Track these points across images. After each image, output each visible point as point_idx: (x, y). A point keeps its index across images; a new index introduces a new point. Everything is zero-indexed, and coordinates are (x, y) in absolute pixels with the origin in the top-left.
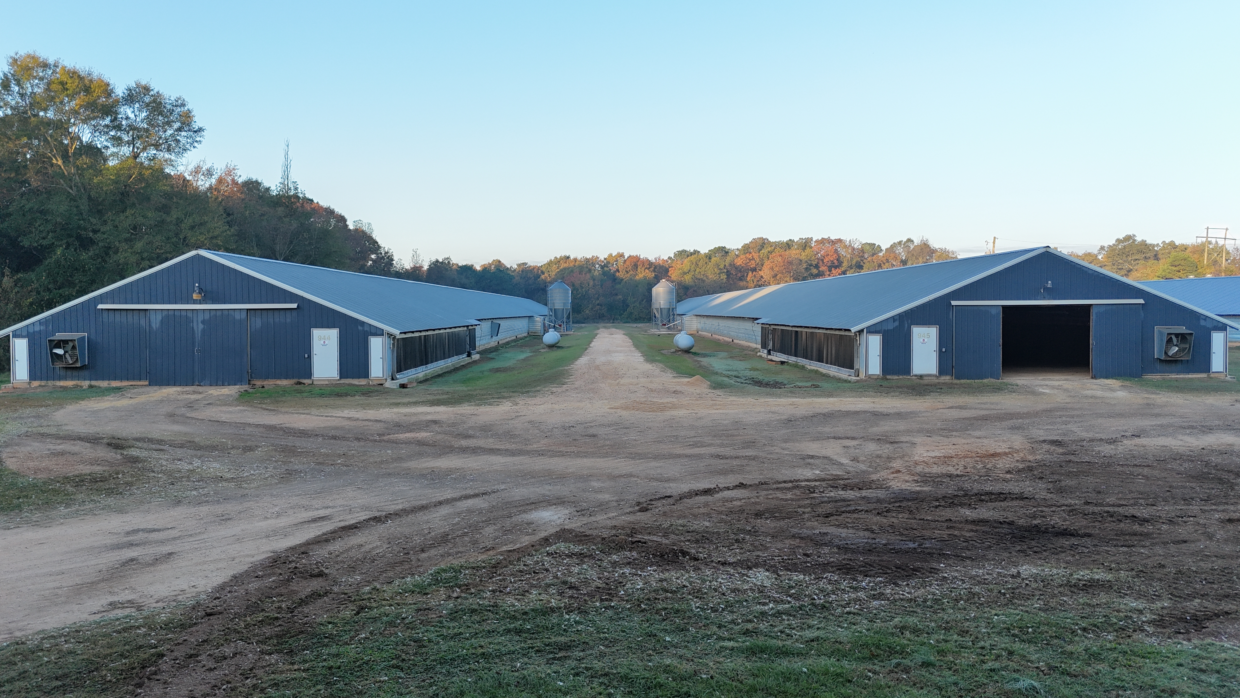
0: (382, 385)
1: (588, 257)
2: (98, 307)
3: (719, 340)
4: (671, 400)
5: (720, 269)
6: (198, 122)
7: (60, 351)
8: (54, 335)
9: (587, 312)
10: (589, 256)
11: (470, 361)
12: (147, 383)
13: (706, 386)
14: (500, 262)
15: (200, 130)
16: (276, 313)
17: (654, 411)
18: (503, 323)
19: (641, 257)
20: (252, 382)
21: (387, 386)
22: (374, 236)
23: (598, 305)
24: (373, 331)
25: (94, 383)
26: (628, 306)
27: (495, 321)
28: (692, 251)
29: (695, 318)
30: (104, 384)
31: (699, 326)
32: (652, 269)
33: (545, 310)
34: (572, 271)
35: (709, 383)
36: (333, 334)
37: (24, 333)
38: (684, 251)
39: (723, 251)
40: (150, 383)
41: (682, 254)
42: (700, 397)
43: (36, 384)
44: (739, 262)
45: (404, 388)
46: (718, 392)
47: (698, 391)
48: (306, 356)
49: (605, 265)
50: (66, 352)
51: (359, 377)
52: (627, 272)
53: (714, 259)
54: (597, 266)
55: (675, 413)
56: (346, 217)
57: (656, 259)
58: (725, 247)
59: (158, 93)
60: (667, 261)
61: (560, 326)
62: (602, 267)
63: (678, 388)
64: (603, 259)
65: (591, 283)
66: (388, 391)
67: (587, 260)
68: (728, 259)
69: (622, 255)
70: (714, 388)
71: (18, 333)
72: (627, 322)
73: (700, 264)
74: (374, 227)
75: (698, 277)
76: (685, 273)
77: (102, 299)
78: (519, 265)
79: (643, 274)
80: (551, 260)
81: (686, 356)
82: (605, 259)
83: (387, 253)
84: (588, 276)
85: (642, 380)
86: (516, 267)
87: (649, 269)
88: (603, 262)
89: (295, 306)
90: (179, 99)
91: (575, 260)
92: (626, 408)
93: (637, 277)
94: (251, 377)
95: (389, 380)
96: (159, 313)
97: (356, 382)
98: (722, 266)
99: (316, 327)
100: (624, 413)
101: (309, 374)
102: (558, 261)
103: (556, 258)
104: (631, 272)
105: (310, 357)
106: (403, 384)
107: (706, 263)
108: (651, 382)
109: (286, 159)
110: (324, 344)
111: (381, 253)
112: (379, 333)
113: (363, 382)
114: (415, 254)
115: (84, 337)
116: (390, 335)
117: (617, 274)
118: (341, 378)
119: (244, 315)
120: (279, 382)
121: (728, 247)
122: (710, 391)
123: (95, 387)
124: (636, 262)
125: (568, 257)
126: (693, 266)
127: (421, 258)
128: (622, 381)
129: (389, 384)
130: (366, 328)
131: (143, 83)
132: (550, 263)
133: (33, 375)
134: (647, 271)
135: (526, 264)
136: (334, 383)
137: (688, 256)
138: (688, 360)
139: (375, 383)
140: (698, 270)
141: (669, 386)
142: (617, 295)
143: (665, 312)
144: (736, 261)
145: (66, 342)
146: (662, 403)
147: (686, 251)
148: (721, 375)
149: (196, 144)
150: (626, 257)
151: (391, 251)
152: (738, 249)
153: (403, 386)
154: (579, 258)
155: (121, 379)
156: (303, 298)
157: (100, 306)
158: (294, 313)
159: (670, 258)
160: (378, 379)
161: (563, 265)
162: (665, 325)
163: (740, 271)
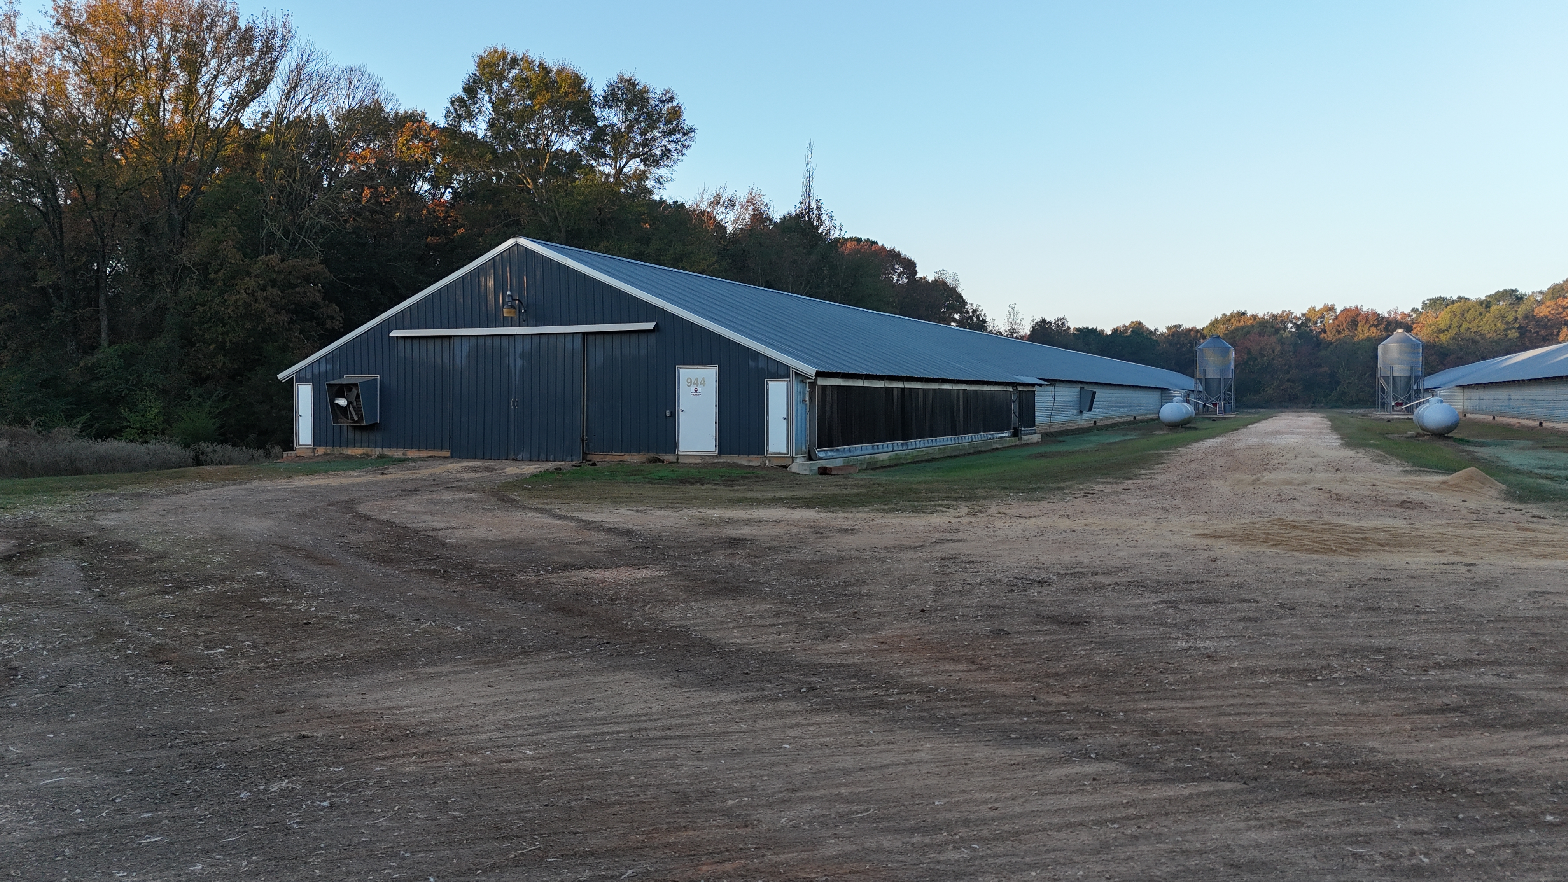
0: (785, 467)
1: (1275, 313)
2: (391, 335)
3: (1509, 424)
4: (1390, 522)
5: (1507, 323)
6: (688, 119)
7: (342, 402)
8: (341, 377)
9: (1270, 391)
10: (1277, 311)
11: (1018, 443)
12: (448, 454)
13: (1494, 492)
14: (1140, 323)
15: (692, 130)
16: (625, 338)
17: (1328, 551)
18: (1101, 393)
19: (1365, 309)
20: (589, 457)
21: (794, 470)
22: (959, 290)
23: (1288, 380)
24: (773, 368)
25: (387, 452)
26: (1338, 383)
27: (1087, 387)
28: (1455, 298)
29: (1459, 393)
30: (398, 453)
31: (1468, 405)
32: (1382, 327)
33: (1190, 383)
34: (1248, 333)
35: (1504, 487)
36: (709, 374)
37: (309, 376)
38: (1441, 299)
39: (1513, 297)
40: (452, 454)
41: (1437, 303)
42: (1479, 518)
43: (321, 450)
44: (1543, 311)
45: (826, 474)
46: (1534, 509)
47: (1473, 504)
48: (668, 413)
49: (1304, 326)
50: (349, 403)
51: (749, 453)
52: (1339, 332)
53: (1494, 308)
54: (1290, 325)
55: (1394, 559)
56: (916, 261)
57: (1389, 313)
58: (1516, 291)
59: (645, 87)
60: (1409, 316)
61: (1215, 405)
62: (1298, 327)
63: (1415, 496)
64: (1299, 315)
65: (1278, 348)
66: (796, 480)
67: (1274, 317)
68: (1522, 310)
69: (1331, 309)
70: (1521, 499)
71: (302, 375)
72: (1337, 407)
73: (1469, 316)
74: (960, 278)
75: (1467, 335)
76: (1441, 331)
77: (398, 321)
78: (1169, 329)
79: (1364, 333)
80: (1216, 319)
81: (1441, 444)
82: (1303, 315)
83: (975, 311)
84: (1274, 339)
85: (1320, 476)
86: (1165, 330)
87: (1376, 326)
88: (1299, 319)
89: (650, 326)
90: (667, 92)
91: (1254, 317)
92: (1244, 537)
93: (1356, 339)
94: (588, 449)
95: (799, 460)
96: (465, 340)
97: (743, 461)
98: (1510, 318)
99: (685, 363)
100: (1229, 551)
101: (672, 444)
102: (1227, 319)
103: (1225, 315)
104: (1347, 332)
105: (673, 415)
106: (825, 468)
107: (1481, 314)
108: (1342, 480)
109: (809, 169)
110: (696, 393)
111: (968, 312)
112: (781, 372)
113: (754, 461)
114: (1012, 312)
115: (375, 380)
116: (801, 377)
117: (1323, 335)
118: (720, 452)
119: (578, 340)
120: (628, 458)
121: (1522, 290)
122: (1507, 504)
123: (388, 457)
124: (1353, 317)
125: (1244, 314)
126: (1457, 318)
127: (1020, 316)
128: (1268, 476)
129: (799, 466)
130: (762, 364)
131: (627, 76)
132: (1215, 323)
133: (318, 438)
134: (1373, 329)
135: (1180, 326)
136: (710, 461)
137: (1448, 305)
138: (1445, 450)
139: (775, 463)
140: (1465, 325)
141: (1391, 491)
142: (1320, 366)
143: (1401, 385)
144: (1536, 311)
145: (350, 387)
146: (1360, 530)
147: (1443, 299)
148: (1530, 474)
149: (685, 151)
150: (1338, 311)
151: (980, 308)
152: (1540, 292)
153: (824, 471)
154: (1261, 315)
155: (419, 448)
156: (663, 312)
157: (395, 333)
158: (652, 338)
159: (1415, 310)
160: (778, 456)
161: (1235, 324)
162: (1401, 404)
163: (1545, 327)
